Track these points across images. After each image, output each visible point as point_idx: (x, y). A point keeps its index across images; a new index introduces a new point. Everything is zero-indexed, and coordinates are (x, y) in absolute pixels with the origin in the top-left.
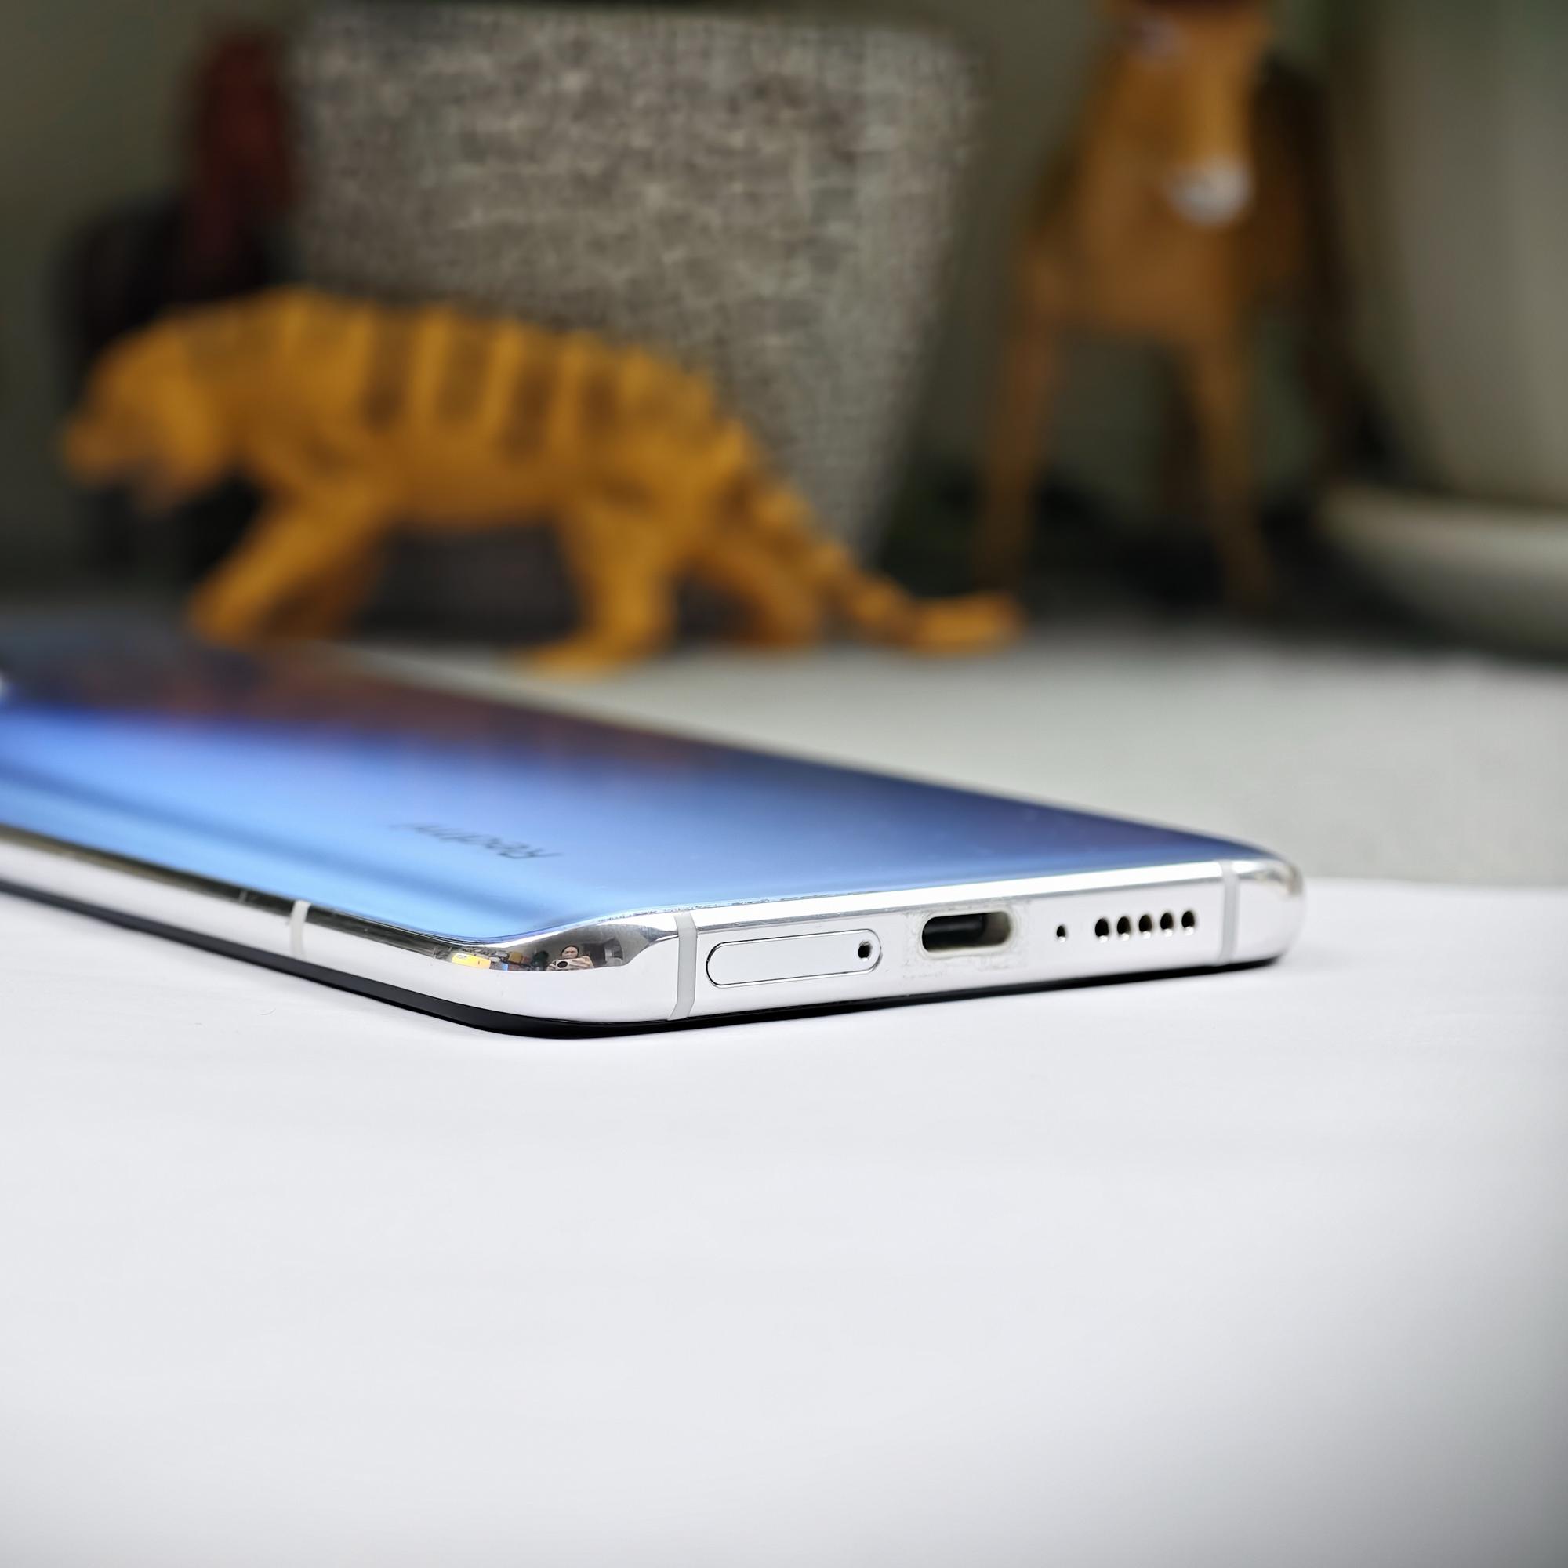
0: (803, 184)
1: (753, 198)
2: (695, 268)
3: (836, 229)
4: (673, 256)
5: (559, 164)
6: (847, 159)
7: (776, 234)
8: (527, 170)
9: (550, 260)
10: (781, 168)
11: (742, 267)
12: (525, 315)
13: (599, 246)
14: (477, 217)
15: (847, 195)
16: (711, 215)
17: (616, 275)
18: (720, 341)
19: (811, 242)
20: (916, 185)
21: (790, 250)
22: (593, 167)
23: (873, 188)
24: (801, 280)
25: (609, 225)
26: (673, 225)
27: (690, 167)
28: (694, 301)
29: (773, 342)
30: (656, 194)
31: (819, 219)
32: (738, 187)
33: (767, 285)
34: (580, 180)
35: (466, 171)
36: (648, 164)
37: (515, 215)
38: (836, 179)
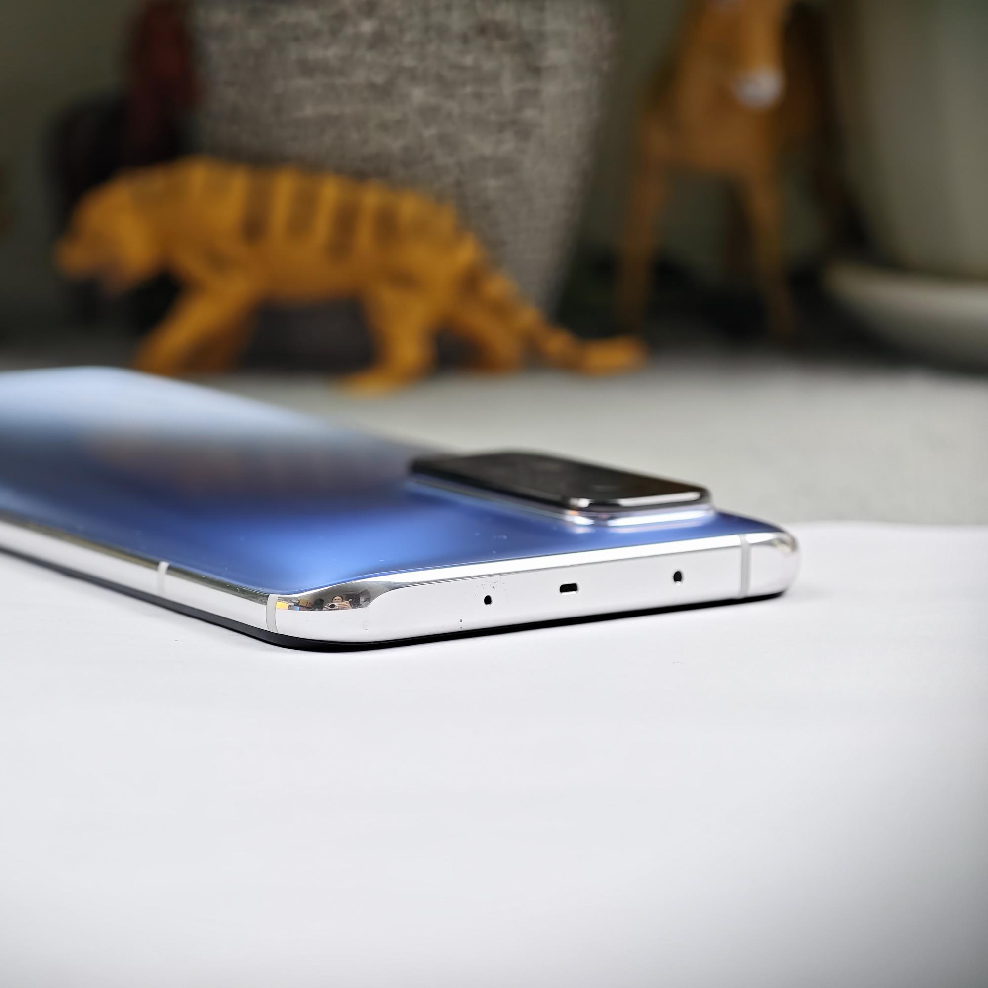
0: (508, 87)
1: (478, 97)
2: (443, 140)
3: (529, 113)
4: (430, 133)
5: (359, 76)
6: (536, 71)
7: (493, 117)
8: (339, 81)
9: (355, 136)
10: (494, 78)
11: (472, 139)
12: (339, 171)
13: (384, 127)
14: (309, 110)
15: (536, 93)
16: (452, 106)
17: (395, 145)
18: (459, 184)
19: (514, 122)
20: (578, 86)
21: (501, 128)
22: (380, 79)
23: (551, 89)
24: (508, 145)
25: (391, 114)
26: (428, 113)
27: (439, 78)
28: (442, 158)
29: (492, 184)
30: (418, 94)
31: (519, 108)
32: (469, 89)
33: (487, 148)
34: (372, 86)
35: (302, 82)
36: (413, 76)
37: (331, 109)
38: (529, 84)
